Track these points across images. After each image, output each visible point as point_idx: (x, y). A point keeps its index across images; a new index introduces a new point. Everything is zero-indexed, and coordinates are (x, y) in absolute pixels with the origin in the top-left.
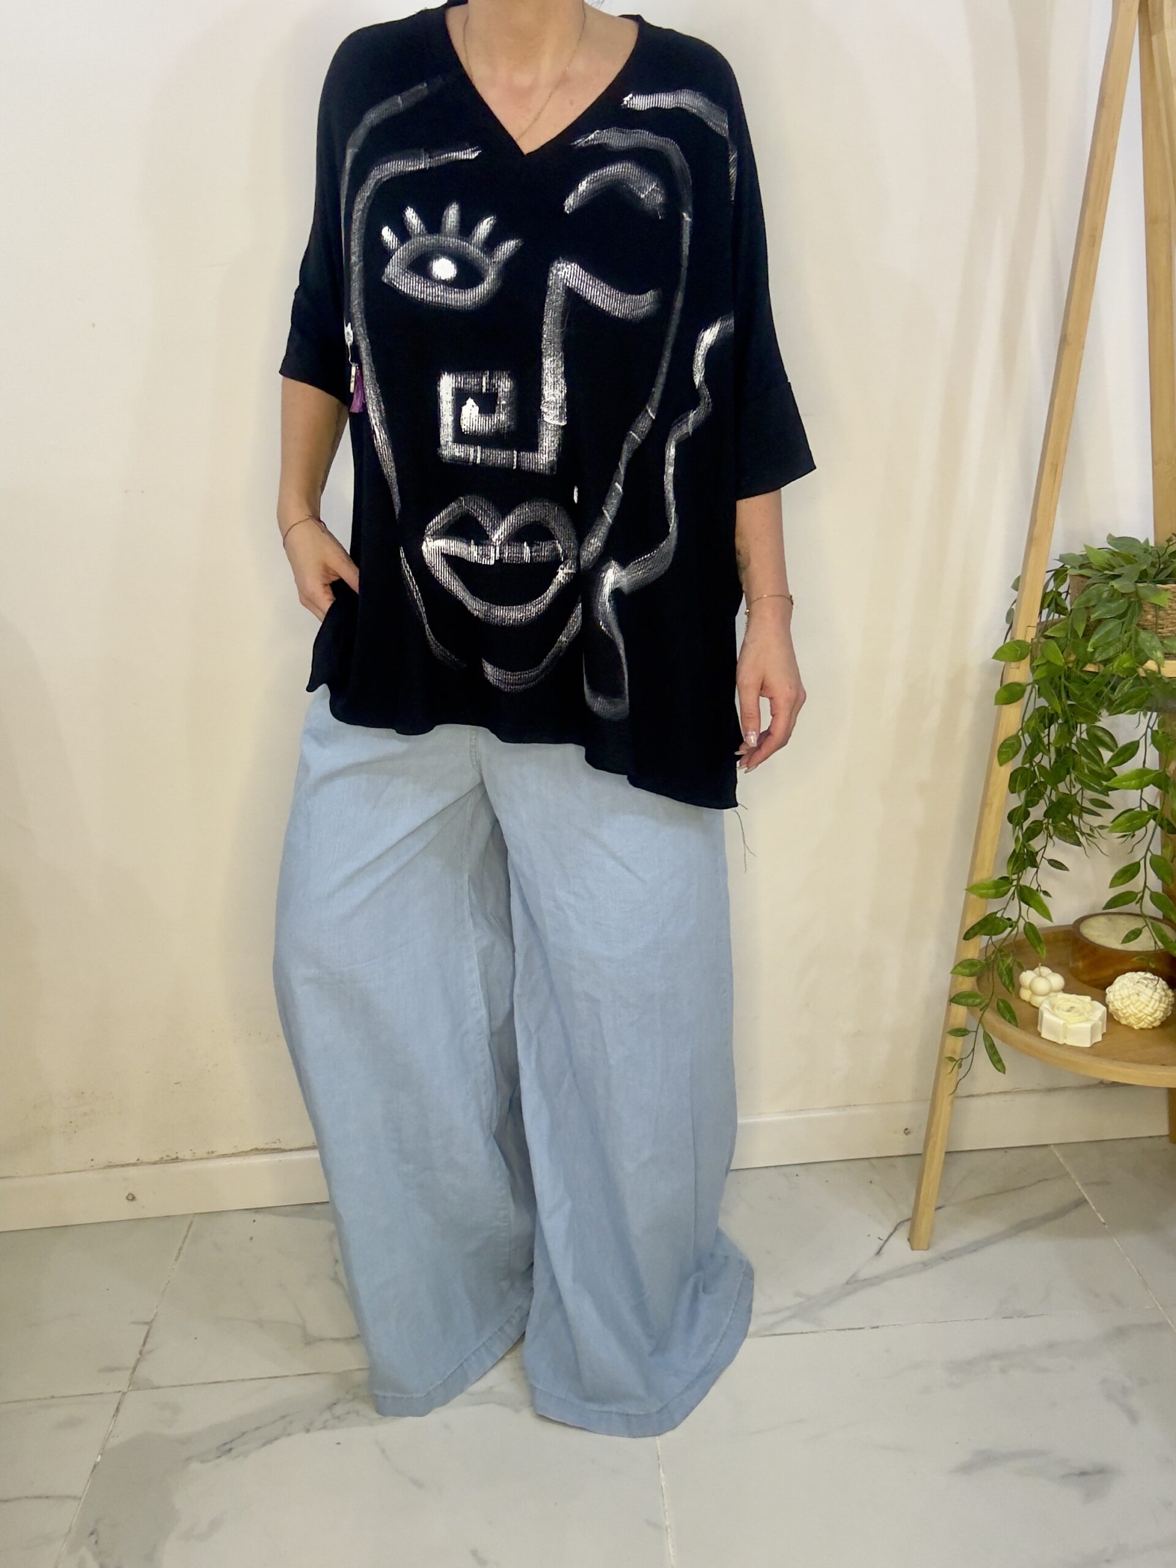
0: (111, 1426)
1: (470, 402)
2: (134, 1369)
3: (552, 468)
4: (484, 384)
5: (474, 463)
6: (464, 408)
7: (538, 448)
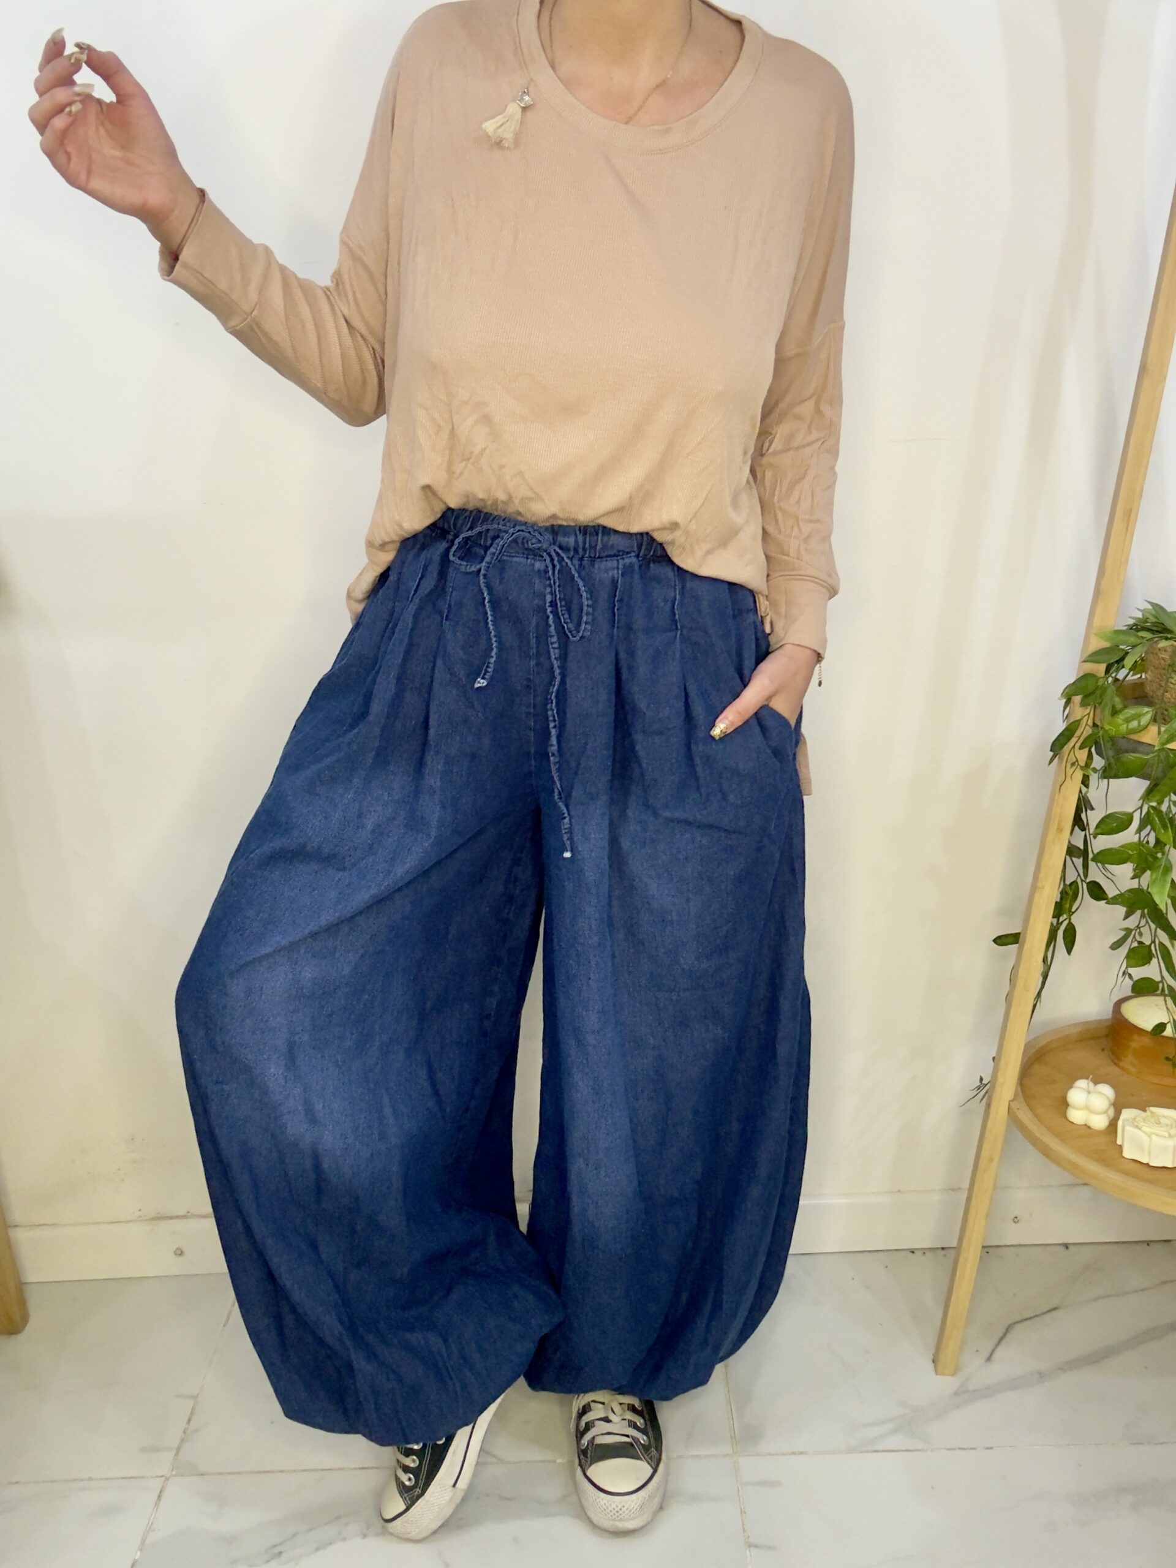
0: (152, 1519)
2: (179, 1449)
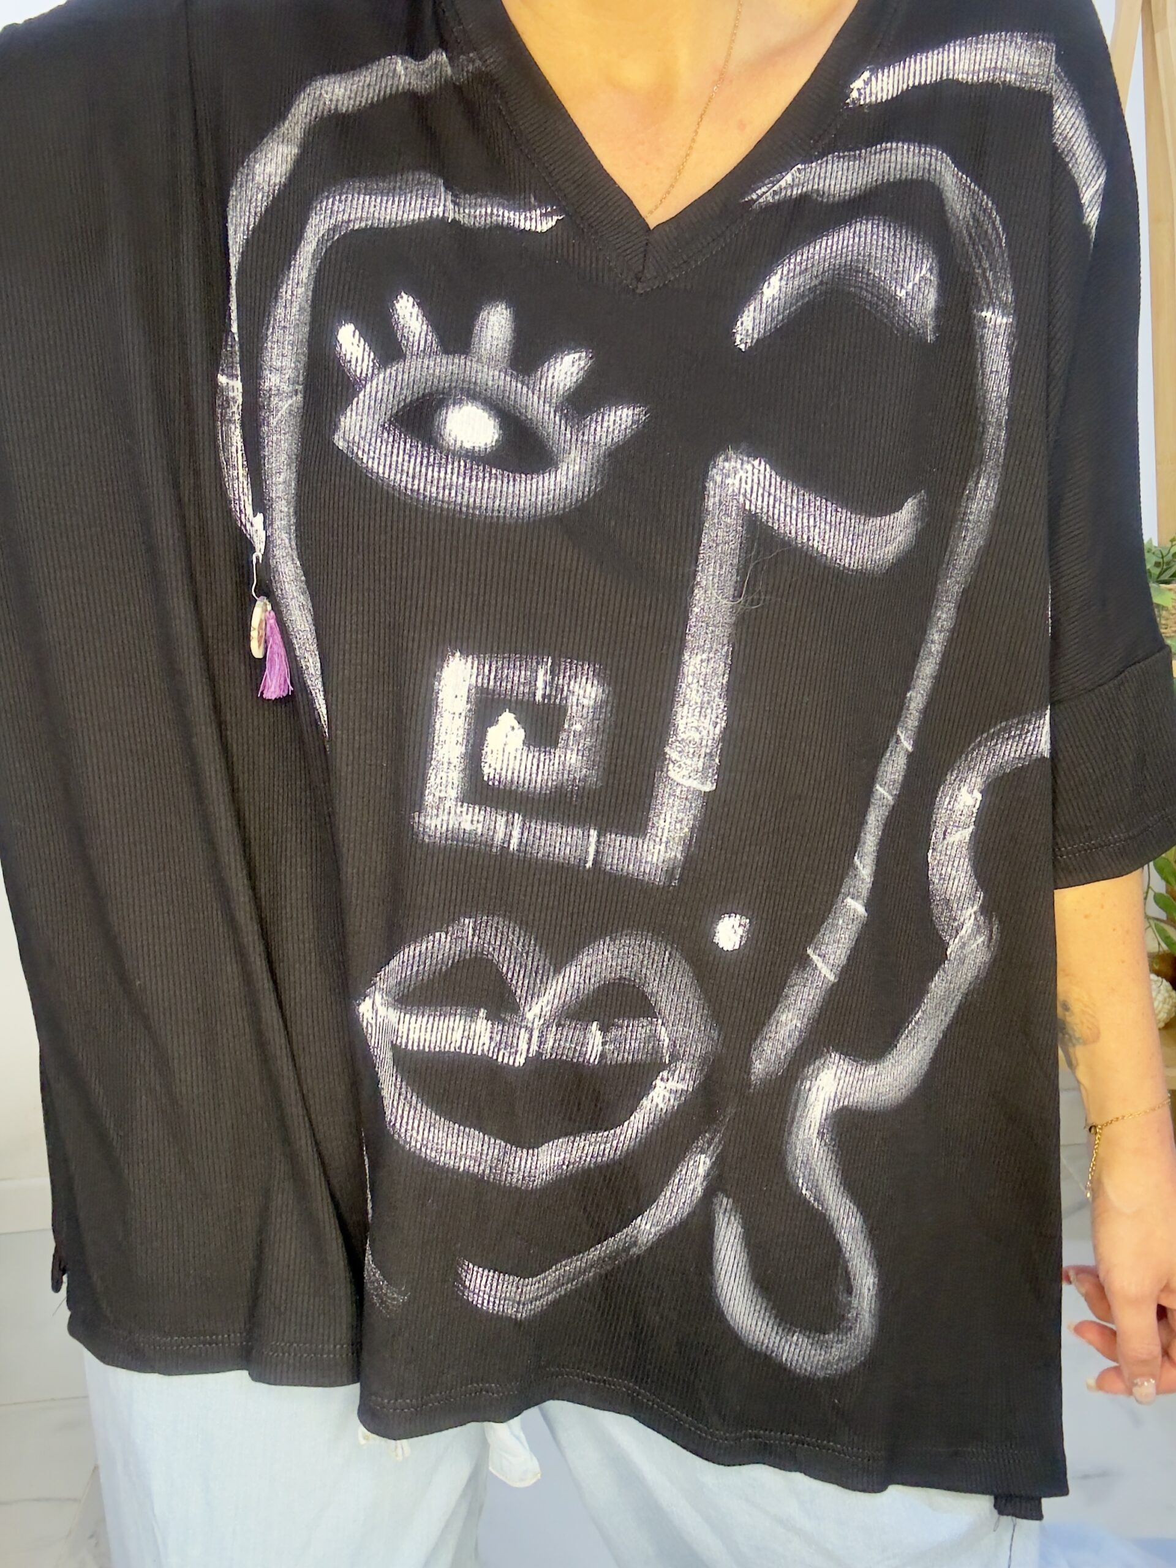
1: (507, 719)
3: (670, 873)
4: (540, 684)
5: (504, 849)
6: (492, 732)
7: (646, 829)
